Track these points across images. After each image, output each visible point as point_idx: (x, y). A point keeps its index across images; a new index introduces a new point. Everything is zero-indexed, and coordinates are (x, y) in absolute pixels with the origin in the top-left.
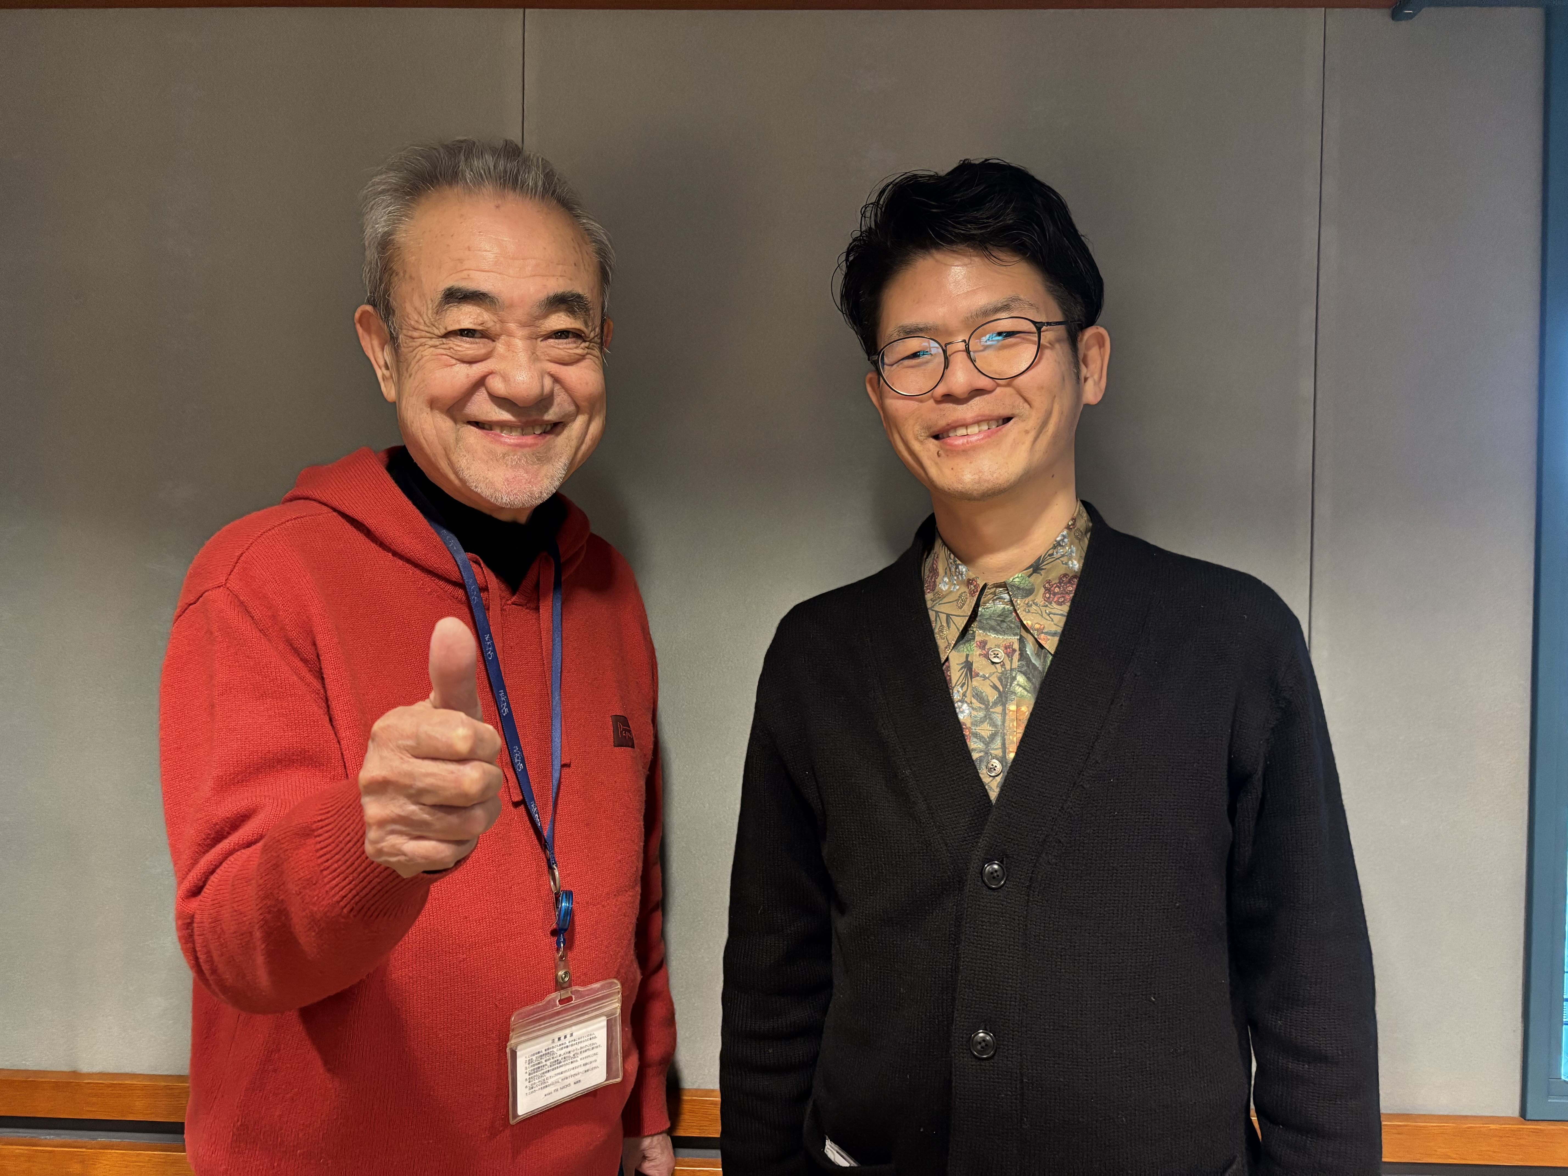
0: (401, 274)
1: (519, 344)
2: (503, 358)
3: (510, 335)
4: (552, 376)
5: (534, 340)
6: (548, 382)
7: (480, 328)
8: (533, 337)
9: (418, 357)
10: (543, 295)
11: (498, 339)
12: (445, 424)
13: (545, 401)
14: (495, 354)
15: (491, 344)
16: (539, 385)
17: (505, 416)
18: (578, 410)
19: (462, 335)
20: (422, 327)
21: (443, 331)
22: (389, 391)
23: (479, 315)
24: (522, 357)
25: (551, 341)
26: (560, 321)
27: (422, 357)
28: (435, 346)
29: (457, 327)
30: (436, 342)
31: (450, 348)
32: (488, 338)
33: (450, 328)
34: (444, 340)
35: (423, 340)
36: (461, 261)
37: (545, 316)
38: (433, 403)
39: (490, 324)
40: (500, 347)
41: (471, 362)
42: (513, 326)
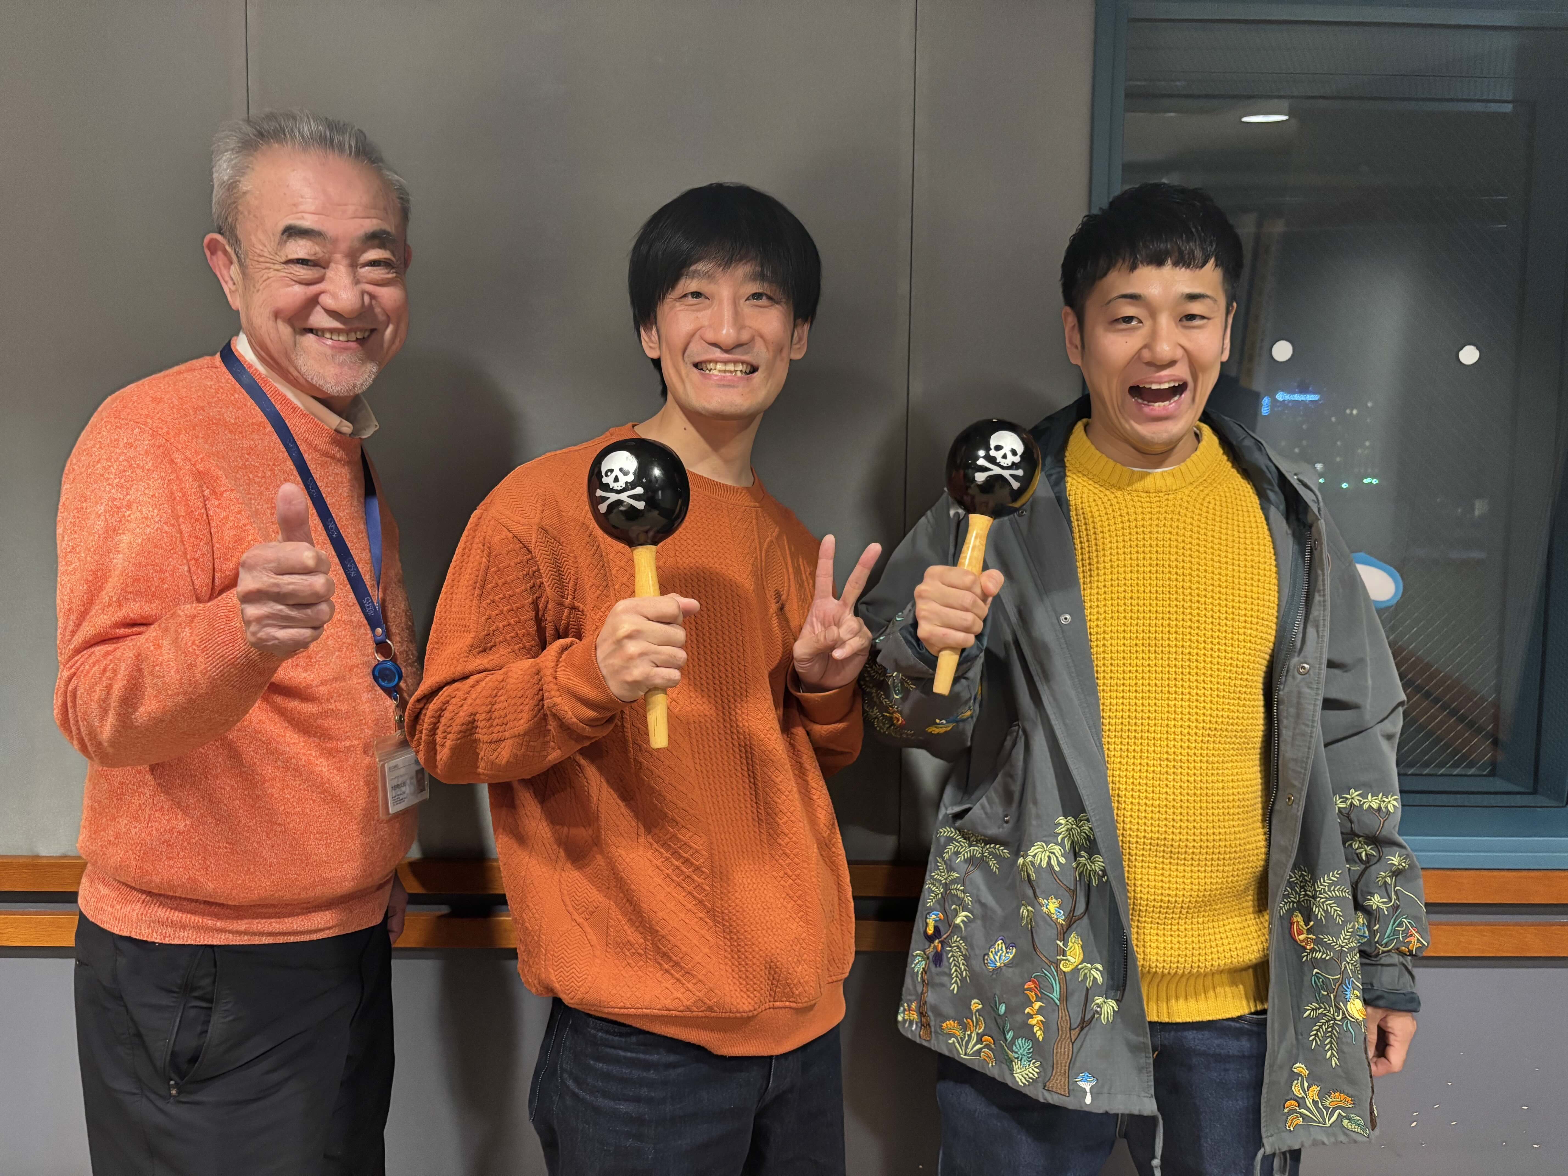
1: (343, 271)
2: (331, 281)
3: (337, 263)
4: (369, 294)
5: (356, 268)
6: (367, 299)
7: (312, 258)
9: (263, 278)
11: (328, 266)
12: (285, 330)
13: (365, 313)
14: (327, 277)
15: (322, 270)
16: (359, 302)
17: (335, 323)
18: (389, 320)
19: (298, 263)
20: (266, 254)
22: (235, 303)
23: (312, 247)
24: (346, 281)
26: (375, 253)
28: (278, 270)
29: (295, 256)
30: (279, 267)
31: (290, 273)
32: (320, 266)
33: (290, 257)
34: (285, 266)
35: (268, 265)
37: (364, 249)
39: (321, 255)
40: (329, 272)
42: (338, 256)
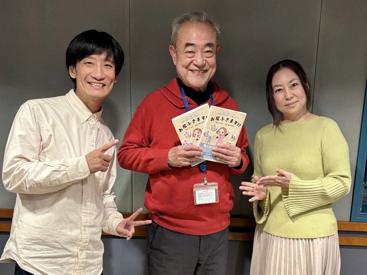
0: (178, 40)
1: (199, 54)
2: (196, 57)
3: (198, 52)
4: (205, 60)
6: (204, 62)
7: (192, 51)
8: (202, 53)
9: (181, 57)
10: (204, 44)
12: (185, 70)
13: (204, 66)
15: (194, 54)
16: (203, 62)
17: (197, 68)
18: (210, 67)
20: (182, 51)
21: (185, 52)
22: (175, 63)
23: (192, 48)
24: (200, 57)
25: (206, 53)
26: (208, 49)
27: (182, 57)
29: (188, 51)
30: (184, 54)
31: (186, 55)
33: (187, 51)
35: (182, 53)
36: (189, 37)
37: (205, 48)
38: (183, 66)
39: (194, 50)
40: (196, 54)
41: (190, 58)
42: (198, 50)
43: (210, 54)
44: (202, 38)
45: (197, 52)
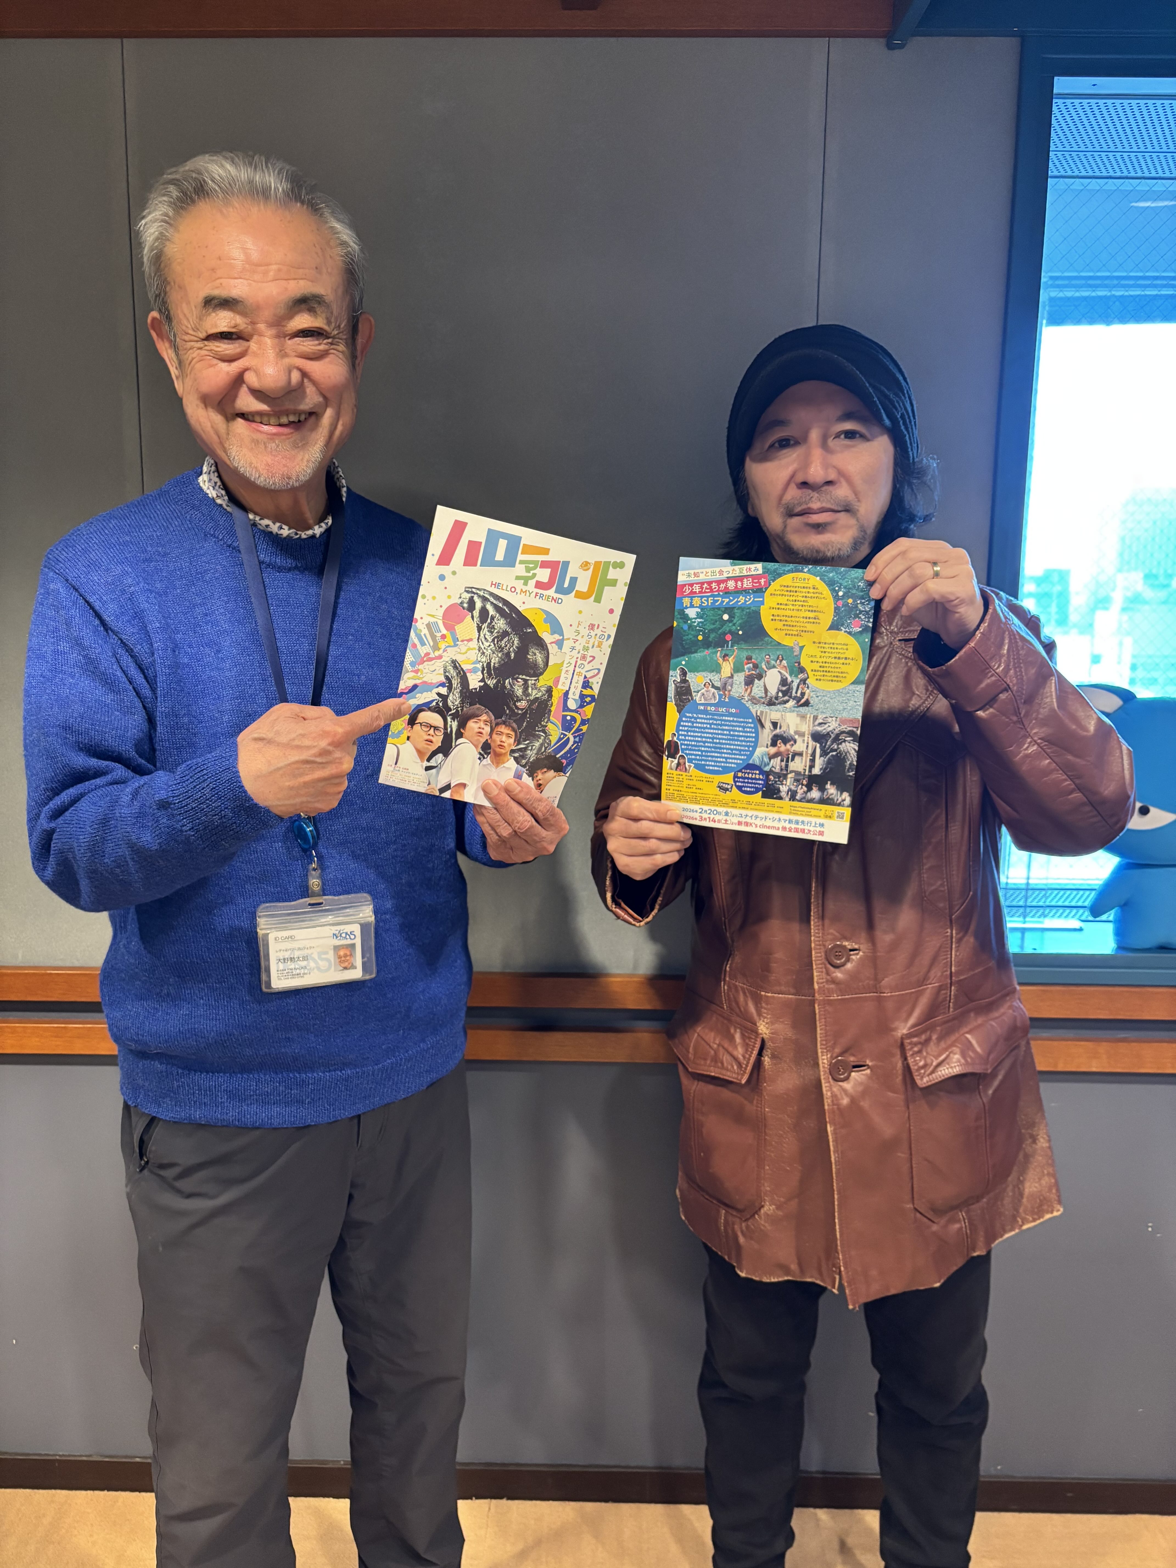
1: (268, 341)
2: (255, 354)
3: (261, 335)
4: (300, 370)
5: (282, 339)
6: (296, 376)
7: (235, 330)
9: (191, 358)
10: (287, 298)
11: (252, 339)
13: (293, 392)
14: (250, 351)
15: (245, 344)
16: (287, 378)
17: (262, 407)
19: (220, 337)
20: (191, 333)
21: (205, 335)
22: (180, 388)
23: (233, 319)
24: (271, 354)
25: (296, 339)
26: (303, 320)
28: (201, 348)
29: (216, 330)
30: (201, 344)
31: (211, 350)
32: (243, 339)
33: (211, 332)
34: (206, 342)
35: (192, 343)
38: (205, 400)
40: (253, 345)
41: (230, 360)
42: (262, 326)
43: (317, 342)
44: (272, 273)
45: (255, 337)
